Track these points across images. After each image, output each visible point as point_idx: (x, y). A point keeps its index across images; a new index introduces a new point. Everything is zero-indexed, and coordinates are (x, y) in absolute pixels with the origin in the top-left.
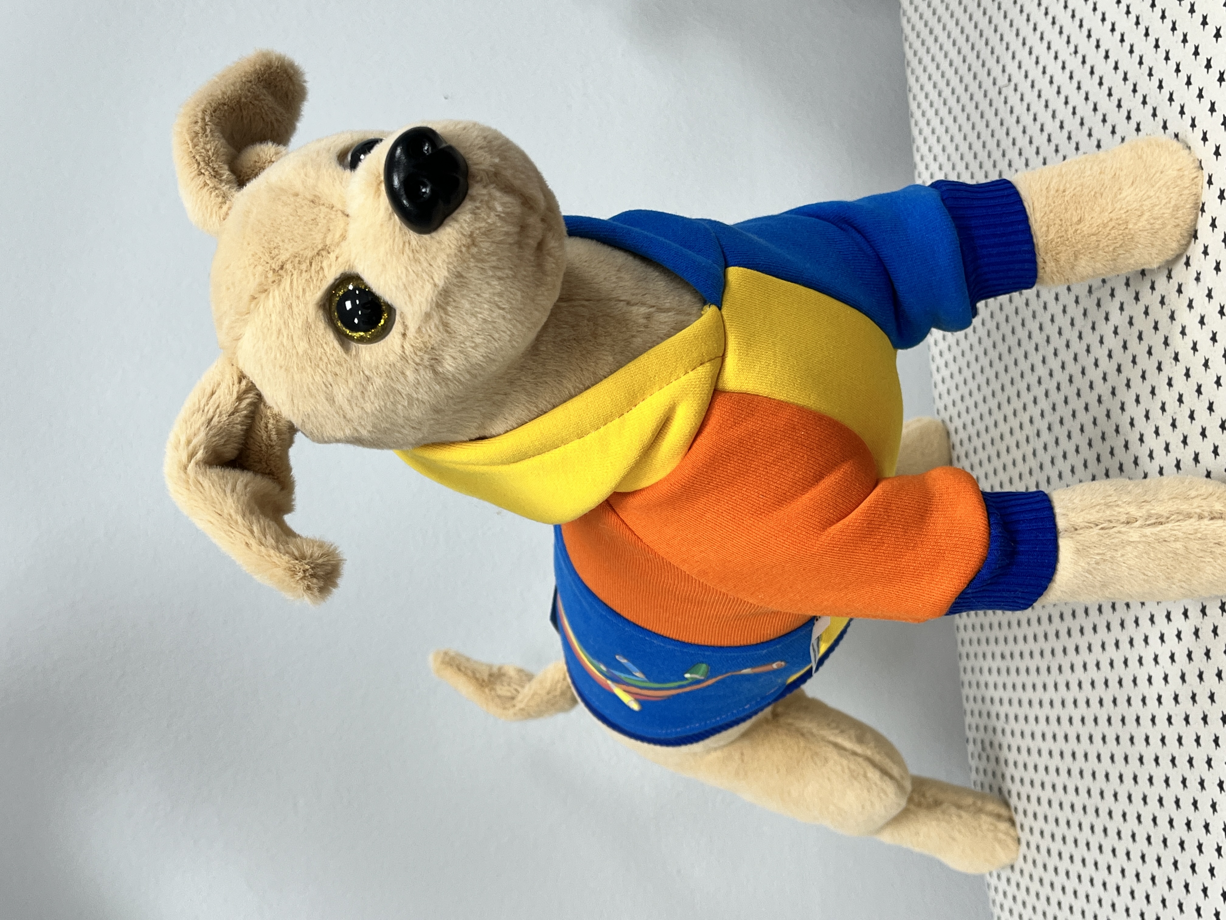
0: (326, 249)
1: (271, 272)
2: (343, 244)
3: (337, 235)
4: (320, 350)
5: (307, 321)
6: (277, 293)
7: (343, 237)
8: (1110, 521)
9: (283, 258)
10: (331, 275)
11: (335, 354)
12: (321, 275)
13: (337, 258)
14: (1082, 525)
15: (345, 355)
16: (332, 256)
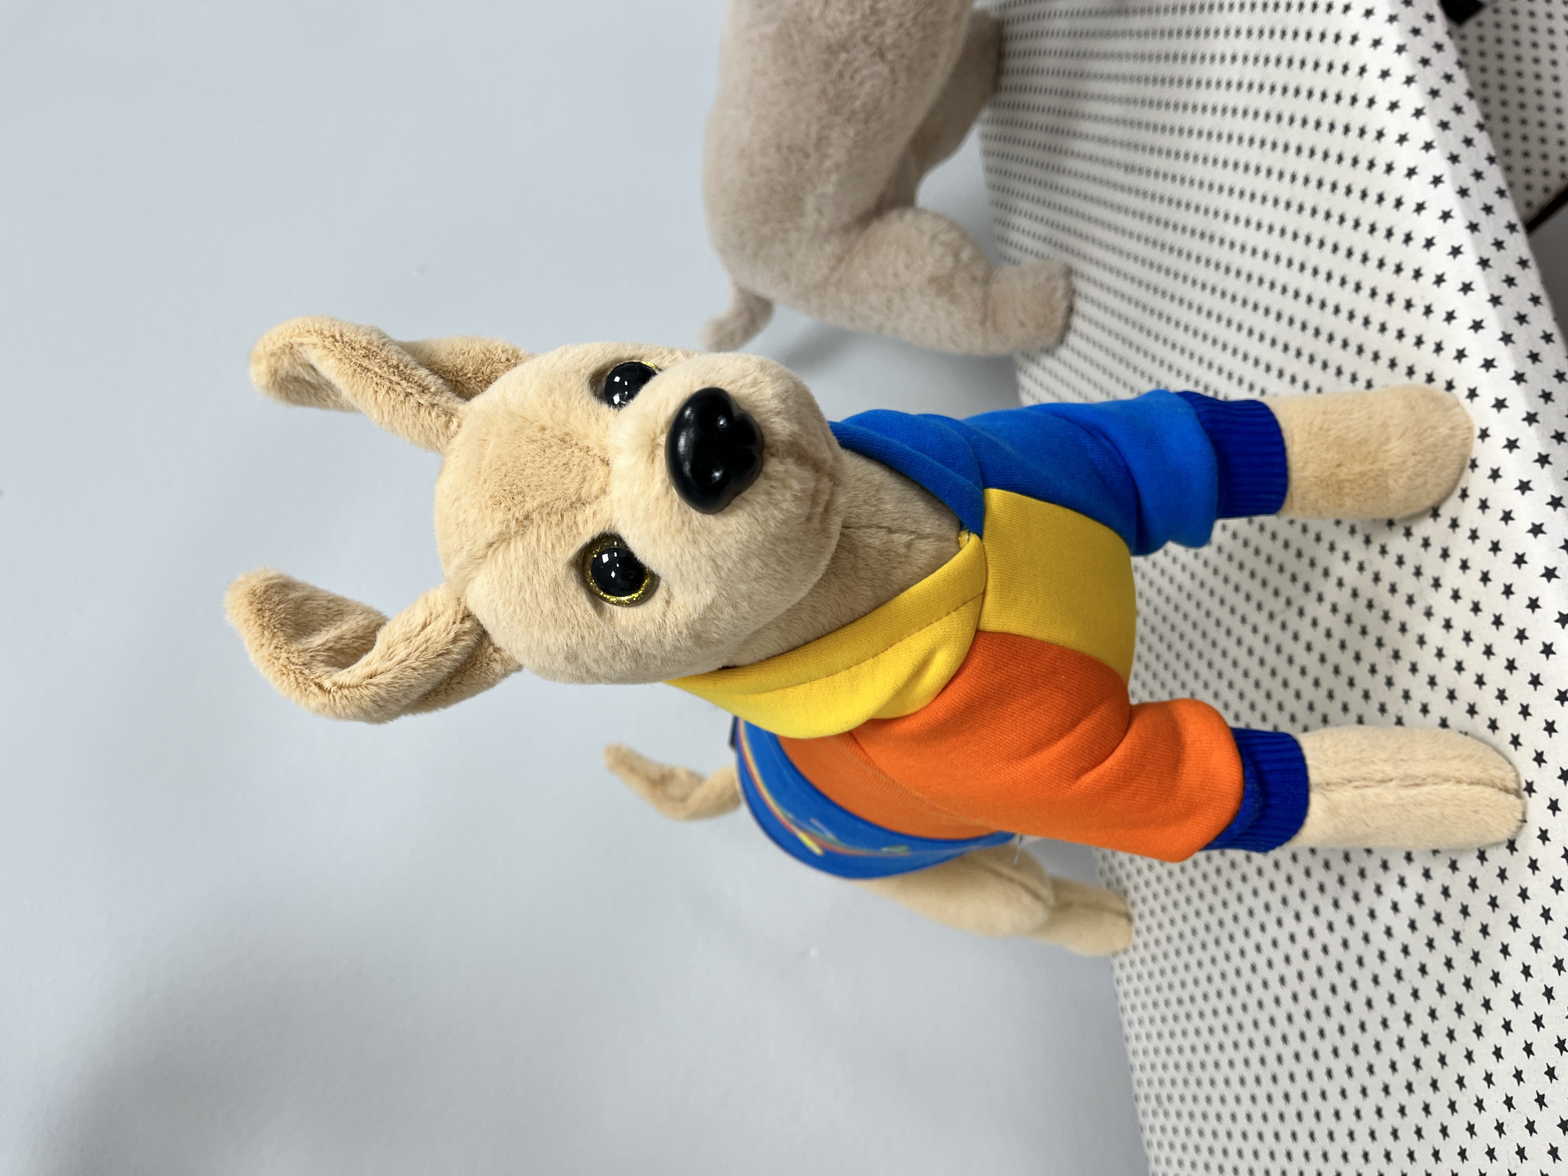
0: (580, 502)
1: (514, 522)
2: (602, 497)
3: (595, 488)
4: (569, 612)
5: (555, 580)
6: (520, 545)
7: (603, 491)
8: (1365, 779)
9: (530, 505)
10: (588, 533)
11: (587, 618)
12: (575, 531)
13: (594, 514)
14: (1335, 781)
15: (598, 619)
16: (589, 511)
